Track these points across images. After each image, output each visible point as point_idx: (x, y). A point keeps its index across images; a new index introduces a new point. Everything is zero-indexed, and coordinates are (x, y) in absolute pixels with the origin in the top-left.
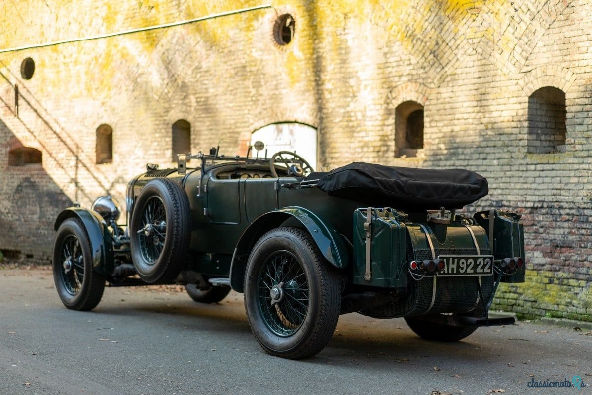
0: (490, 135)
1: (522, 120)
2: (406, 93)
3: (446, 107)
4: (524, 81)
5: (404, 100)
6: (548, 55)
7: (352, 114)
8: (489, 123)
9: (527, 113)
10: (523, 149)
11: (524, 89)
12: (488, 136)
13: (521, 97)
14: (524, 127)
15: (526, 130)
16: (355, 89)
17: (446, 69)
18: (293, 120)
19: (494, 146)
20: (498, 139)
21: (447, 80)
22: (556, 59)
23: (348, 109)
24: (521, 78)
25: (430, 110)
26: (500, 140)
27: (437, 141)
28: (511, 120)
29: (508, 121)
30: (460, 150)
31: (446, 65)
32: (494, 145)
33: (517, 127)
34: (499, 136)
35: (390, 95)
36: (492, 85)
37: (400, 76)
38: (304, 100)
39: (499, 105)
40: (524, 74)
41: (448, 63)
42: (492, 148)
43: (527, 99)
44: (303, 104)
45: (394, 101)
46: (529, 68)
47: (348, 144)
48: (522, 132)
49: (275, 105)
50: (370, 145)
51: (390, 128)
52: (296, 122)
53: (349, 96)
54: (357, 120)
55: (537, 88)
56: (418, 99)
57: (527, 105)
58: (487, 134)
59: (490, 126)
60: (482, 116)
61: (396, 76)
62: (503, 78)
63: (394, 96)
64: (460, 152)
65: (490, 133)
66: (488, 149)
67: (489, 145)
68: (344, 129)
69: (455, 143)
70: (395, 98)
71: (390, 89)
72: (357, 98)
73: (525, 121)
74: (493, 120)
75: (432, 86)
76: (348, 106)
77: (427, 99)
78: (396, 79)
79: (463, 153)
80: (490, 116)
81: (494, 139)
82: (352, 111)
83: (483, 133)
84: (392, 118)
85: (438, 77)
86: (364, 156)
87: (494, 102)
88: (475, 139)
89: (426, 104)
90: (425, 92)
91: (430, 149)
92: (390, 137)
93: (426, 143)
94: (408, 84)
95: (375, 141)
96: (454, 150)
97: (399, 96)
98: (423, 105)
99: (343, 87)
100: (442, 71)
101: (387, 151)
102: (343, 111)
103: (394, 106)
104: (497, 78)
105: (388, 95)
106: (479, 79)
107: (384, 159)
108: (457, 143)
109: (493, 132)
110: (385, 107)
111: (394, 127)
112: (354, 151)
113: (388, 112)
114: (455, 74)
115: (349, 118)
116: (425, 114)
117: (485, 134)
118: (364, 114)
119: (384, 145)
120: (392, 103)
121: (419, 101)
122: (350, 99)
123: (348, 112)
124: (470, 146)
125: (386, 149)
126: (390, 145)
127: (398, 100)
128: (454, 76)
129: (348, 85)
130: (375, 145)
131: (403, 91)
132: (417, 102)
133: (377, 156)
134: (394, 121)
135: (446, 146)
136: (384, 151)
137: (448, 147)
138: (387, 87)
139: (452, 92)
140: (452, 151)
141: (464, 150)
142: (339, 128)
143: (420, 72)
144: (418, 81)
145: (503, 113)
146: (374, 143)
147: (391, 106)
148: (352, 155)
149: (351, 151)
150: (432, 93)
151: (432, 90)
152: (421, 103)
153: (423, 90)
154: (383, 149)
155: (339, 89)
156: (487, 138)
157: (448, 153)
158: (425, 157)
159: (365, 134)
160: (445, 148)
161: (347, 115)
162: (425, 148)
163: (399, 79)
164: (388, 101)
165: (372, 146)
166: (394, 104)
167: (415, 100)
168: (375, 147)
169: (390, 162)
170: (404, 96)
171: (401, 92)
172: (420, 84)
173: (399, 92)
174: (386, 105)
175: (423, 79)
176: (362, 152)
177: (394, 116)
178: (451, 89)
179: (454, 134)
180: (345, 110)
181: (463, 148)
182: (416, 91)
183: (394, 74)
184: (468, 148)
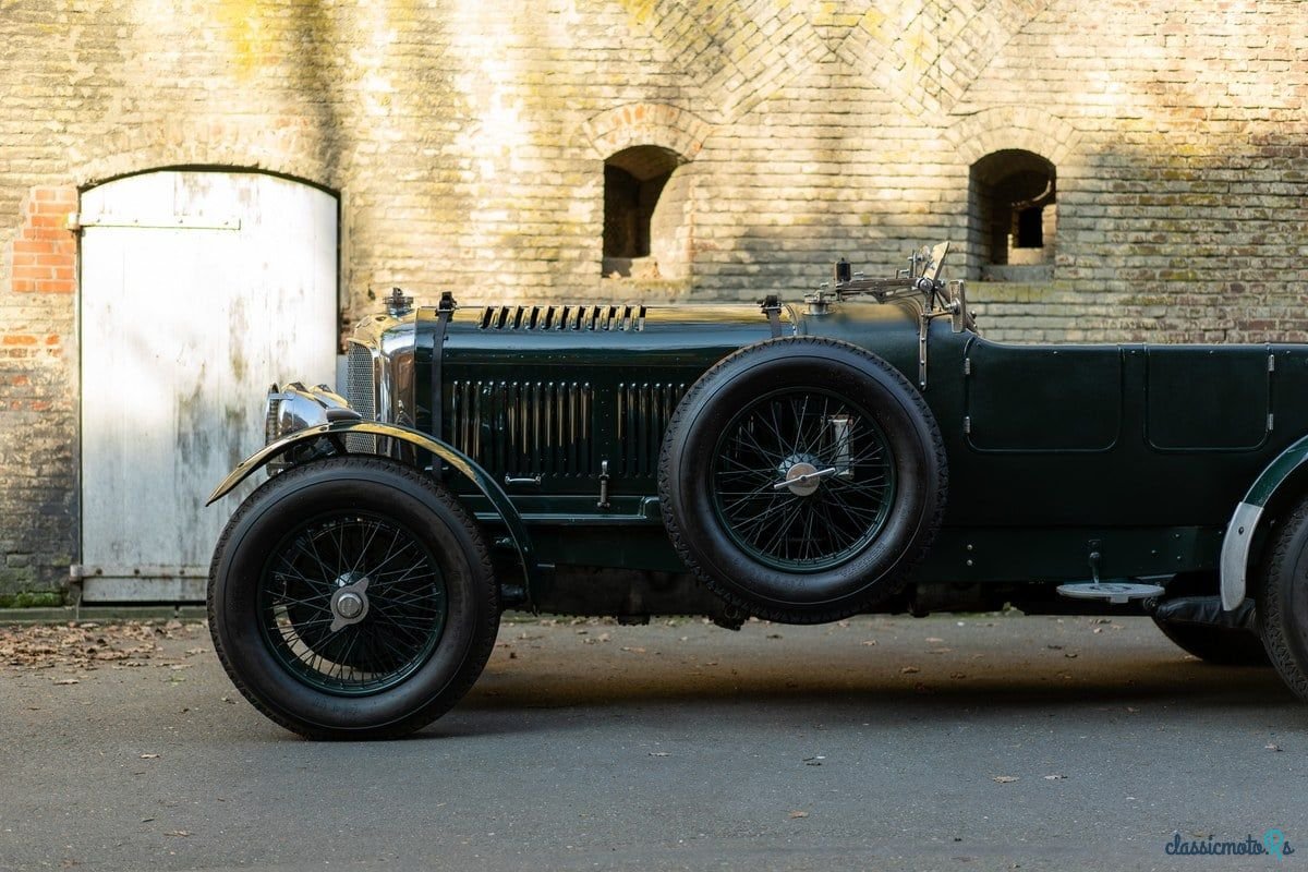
0: (876, 238)
1: (954, 211)
2: (638, 127)
3: (757, 171)
4: (961, 134)
5: (634, 144)
6: (1015, 86)
7: (464, 163)
8: (872, 213)
9: (966, 198)
10: (956, 270)
11: (961, 148)
12: (868, 241)
13: (951, 164)
14: (959, 227)
15: (964, 234)
16: (472, 101)
17: (756, 84)
18: (248, 163)
19: (886, 263)
20: (895, 247)
21: (757, 109)
22: (1034, 97)
23: (446, 149)
24: (953, 126)
25: (711, 173)
26: (899, 250)
27: (730, 244)
28: (927, 210)
29: (920, 212)
30: (795, 268)
31: (756, 77)
32: (884, 259)
33: (942, 226)
34: (897, 241)
35: (587, 127)
36: (879, 132)
37: (621, 86)
38: (292, 112)
39: (898, 176)
40: (959, 118)
41: (760, 73)
42: (880, 266)
43: (966, 171)
44: (286, 124)
45: (600, 143)
46: (972, 108)
47: (453, 237)
48: (954, 237)
49: (172, 117)
50: (526, 243)
51: (591, 205)
52: (254, 170)
53: (450, 119)
54: (478, 178)
55: (991, 150)
56: (674, 144)
57: (966, 182)
58: (866, 236)
59: (874, 220)
60: (854, 197)
61: (606, 84)
62: (907, 120)
63: (601, 129)
64: (796, 272)
65: (873, 233)
66: (867, 266)
67: (870, 258)
68: (435, 198)
69: (781, 250)
70: (603, 136)
71: (590, 114)
72: (478, 125)
73: (962, 214)
74: (881, 206)
75: (716, 117)
76: (451, 142)
77: (702, 147)
78: (609, 91)
79: (802, 274)
80: (873, 197)
81: (884, 248)
82: (461, 156)
83: (855, 233)
84: (594, 182)
85: (733, 99)
86: (504, 269)
87: (884, 170)
88: (835, 244)
89: (698, 158)
90: (696, 131)
91: (711, 262)
92: (590, 228)
93: (700, 247)
94: (646, 106)
95: (540, 235)
96: (779, 266)
97: (617, 134)
98: (690, 159)
99: (430, 93)
100: (742, 88)
101: (580, 260)
102: (430, 152)
103: (601, 155)
104: (894, 120)
105: (581, 128)
106: (844, 116)
107: (571, 279)
108: (787, 251)
109: (881, 231)
110: (572, 155)
111: (601, 204)
112: (470, 256)
113: (583, 169)
114: (780, 99)
115: (453, 173)
116: (697, 180)
117: (860, 235)
118: (505, 167)
119: (569, 246)
120: (593, 147)
121: (677, 149)
122: (454, 126)
123: (448, 156)
124: (819, 260)
125: (575, 253)
126: (587, 247)
127: (613, 141)
128: (779, 103)
129: (448, 90)
130: (541, 244)
131: (629, 122)
132: (672, 151)
133: (549, 272)
134: (600, 191)
135: (756, 257)
136: (570, 260)
137: (760, 259)
138: (580, 107)
139: (772, 136)
140: (772, 267)
141: (804, 266)
142: (416, 195)
143: (679, 83)
144: (676, 103)
145: (908, 194)
146: (538, 238)
147: (590, 154)
148: (465, 265)
149: (462, 255)
150: (715, 134)
151: (716, 127)
152: (685, 154)
153: (689, 125)
154: (566, 254)
155: (416, 98)
156: (866, 245)
157: (760, 271)
158: (695, 279)
159: (509, 216)
160: (753, 260)
161: (444, 164)
162: (695, 259)
163: (618, 91)
164: (583, 141)
165: (531, 247)
166: (601, 150)
167: (667, 145)
168: (541, 250)
169: (590, 286)
170: (634, 134)
171: (625, 125)
172: (682, 109)
173: (618, 122)
174: (577, 151)
175: (690, 99)
176: (496, 259)
177: (601, 178)
178: (769, 131)
179: (778, 230)
180: (437, 152)
181: (802, 262)
182: (670, 126)
183: (602, 79)
184: (815, 263)
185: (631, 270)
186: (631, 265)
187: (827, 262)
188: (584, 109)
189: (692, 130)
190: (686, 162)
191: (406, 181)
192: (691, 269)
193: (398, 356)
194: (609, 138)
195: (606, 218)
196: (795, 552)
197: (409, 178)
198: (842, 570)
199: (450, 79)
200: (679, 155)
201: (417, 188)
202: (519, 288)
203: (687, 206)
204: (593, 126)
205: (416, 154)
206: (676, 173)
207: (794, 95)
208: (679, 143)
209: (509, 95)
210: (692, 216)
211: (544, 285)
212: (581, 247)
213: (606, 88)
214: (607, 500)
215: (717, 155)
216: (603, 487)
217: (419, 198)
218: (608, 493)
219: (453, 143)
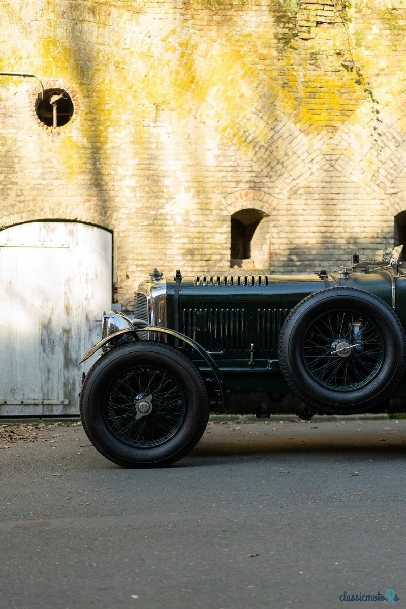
0: (352, 249)
1: (387, 237)
2: (246, 201)
3: (299, 219)
4: (390, 202)
5: (244, 208)
7: (168, 217)
8: (351, 238)
9: (393, 231)
11: (390, 209)
12: (349, 250)
13: (386, 216)
14: (390, 244)
16: (172, 190)
17: (298, 181)
18: (72, 218)
20: (362, 253)
21: (299, 192)
23: (161, 211)
24: (386, 199)
25: (279, 221)
26: (363, 254)
27: (287, 252)
28: (375, 236)
29: (372, 237)
30: (317, 263)
31: (298, 178)
33: (382, 243)
34: (362, 250)
35: (223, 201)
36: (353, 202)
37: (238, 182)
38: (91, 195)
39: (362, 221)
40: (389, 195)
41: (300, 176)
43: (393, 219)
44: (89, 201)
45: (229, 208)
46: (395, 191)
47: (164, 251)
49: (38, 198)
50: (196, 252)
51: (225, 236)
52: (75, 221)
53: (162, 198)
54: (175, 224)
56: (262, 208)
57: (393, 224)
58: (348, 248)
59: (352, 241)
60: (343, 231)
61: (231, 182)
62: (365, 196)
63: (229, 202)
64: (317, 265)
65: (351, 247)
68: (156, 233)
69: (310, 255)
70: (230, 205)
71: (224, 195)
72: (174, 200)
73: (391, 237)
74: (355, 235)
75: (281, 196)
76: (162, 208)
77: (274, 209)
78: (233, 185)
79: (320, 266)
80: (351, 231)
82: (167, 214)
83: (343, 247)
84: (226, 225)
85: (288, 188)
86: (187, 264)
87: (356, 219)
88: (334, 252)
89: (272, 214)
90: (272, 202)
91: (279, 260)
92: (225, 246)
93: (274, 254)
94: (249, 191)
95: (202, 249)
96: (310, 262)
97: (236, 203)
98: (269, 214)
99: (153, 186)
100: (292, 183)
101: (220, 260)
102: (153, 213)
103: (230, 213)
104: (359, 196)
105: (220, 201)
106: (338, 195)
107: (217, 269)
108: (313, 255)
109: (355, 246)
110: (217, 213)
111: (230, 235)
112: (172, 258)
113: (221, 219)
114: (309, 187)
115: (163, 222)
116: (272, 224)
117: (346, 248)
118: (187, 219)
119: (216, 254)
120: (226, 209)
121: (264, 210)
122: (164, 201)
123: (161, 214)
124: (328, 259)
125: (218, 257)
126: (224, 254)
127: (235, 207)
128: (308, 189)
129: (161, 185)
130: (203, 253)
131: (242, 198)
132: (261, 211)
133: (207, 266)
134: (229, 229)
135: (299, 258)
136: (216, 260)
137: (301, 259)
138: (220, 192)
139: (306, 204)
140: (306, 262)
141: (321, 262)
142: (147, 232)
143: (264, 181)
144: (262, 189)
145: (367, 230)
146: (202, 250)
147: (225, 213)
148: (169, 263)
149: (168, 258)
150: (280, 203)
151: (281, 200)
152: (267, 212)
153: (268, 199)
154: (214, 257)
155: (147, 188)
156: (349, 252)
157: (301, 264)
158: (272, 268)
159: (189, 241)
160: (298, 259)
161: (159, 218)
162: (272, 259)
163: (237, 185)
164: (222, 207)
165: (198, 254)
166: (229, 211)
167: (259, 209)
168: (203, 256)
169: (225, 272)
170: (244, 204)
171: (240, 199)
172: (265, 192)
173: (237, 199)
174: (219, 211)
175: (269, 188)
176: (183, 260)
177: (229, 224)
178: (304, 202)
179: (309, 246)
180: (156, 213)
181: (320, 260)
182: (260, 200)
183: (229, 179)
184: (326, 260)
185: (242, 265)
186: (242, 262)
187: (331, 260)
188: (222, 193)
189: (270, 202)
190: (267, 216)
191: (143, 226)
192: (270, 264)
193: (158, 298)
194: (233, 205)
195: (232, 241)
196: (340, 383)
197: (144, 224)
198: (361, 390)
199: (162, 180)
200: (264, 213)
201: (147, 229)
202: (193, 273)
203: (268, 236)
204: (225, 200)
205: (147, 214)
206: (262, 221)
207: (315, 186)
208: (264, 207)
209: (188, 187)
210: (270, 240)
211: (204, 272)
212: (221, 254)
213: (231, 183)
214: (253, 361)
215: (281, 212)
216: (251, 356)
217: (149, 233)
218: (253, 358)
219: (164, 209)
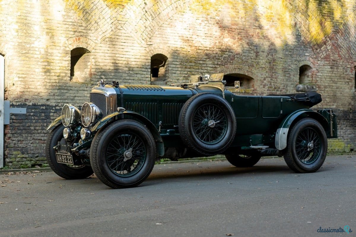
0: (131, 74)
1: (148, 68)
2: (79, 43)
3: (106, 55)
4: (149, 49)
5: (78, 47)
6: (160, 39)
7: (37, 49)
8: (130, 67)
9: (150, 64)
10: (148, 82)
11: (149, 53)
13: (147, 56)
14: (149, 71)
15: (150, 73)
16: (39, 33)
17: (105, 34)
19: (133, 80)
20: (136, 76)
21: (106, 40)
22: (164, 41)
23: (32, 45)
24: (147, 47)
25: (95, 55)
26: (136, 77)
27: (100, 74)
28: (142, 67)
29: (141, 68)
31: (105, 32)
32: (133, 79)
33: (145, 71)
34: (136, 74)
35: (67, 42)
36: (132, 48)
39: (136, 59)
40: (149, 45)
41: (106, 31)
42: (132, 80)
43: (150, 58)
45: (70, 46)
46: (151, 43)
47: (34, 69)
48: (148, 74)
50: (52, 71)
51: (68, 62)
53: (33, 37)
54: (40, 53)
55: (155, 53)
57: (150, 61)
58: (129, 73)
59: (131, 69)
60: (127, 63)
62: (138, 45)
63: (70, 43)
65: (131, 72)
66: (130, 80)
67: (130, 79)
68: (30, 58)
71: (67, 38)
72: (40, 39)
73: (149, 68)
74: (133, 66)
75: (97, 42)
77: (93, 49)
80: (131, 63)
81: (133, 76)
82: (36, 47)
83: (127, 72)
84: (68, 56)
85: (100, 37)
86: (47, 78)
87: (133, 57)
88: (123, 75)
89: (92, 51)
90: (92, 45)
91: (96, 78)
92: (68, 68)
93: (93, 74)
94: (81, 37)
95: (55, 69)
96: (111, 80)
97: (74, 44)
98: (91, 52)
99: (28, 30)
100: (102, 34)
101: (65, 76)
102: (28, 46)
103: (70, 49)
104: (134, 45)
105: (65, 42)
106: (124, 43)
107: (63, 81)
108: (112, 76)
109: (133, 72)
110: (63, 49)
111: (70, 62)
112: (38, 74)
113: (66, 53)
114: (111, 38)
115: (34, 52)
116: (92, 57)
117: (128, 72)
118: (47, 51)
119: (62, 73)
120: (68, 47)
121: (88, 49)
122: (34, 39)
123: (33, 47)
124: (119, 78)
125: (64, 75)
126: (67, 73)
127: (73, 46)
128: (110, 39)
129: (33, 29)
130: (56, 72)
131: (77, 41)
132: (86, 49)
133: (58, 79)
134: (70, 58)
135: (106, 77)
136: (63, 76)
137: (106, 78)
138: (65, 36)
139: (109, 47)
140: (109, 80)
141: (116, 80)
142: (25, 57)
143: (88, 32)
144: (87, 37)
145: (138, 63)
146: (55, 70)
147: (68, 49)
148: (37, 76)
149: (36, 74)
150: (96, 46)
151: (96, 44)
152: (90, 50)
153: (90, 43)
154: (62, 75)
155: (25, 31)
156: (129, 75)
157: (106, 81)
158: (92, 82)
159: (48, 64)
160: (105, 78)
161: (31, 49)
162: (92, 77)
163: (74, 33)
164: (66, 45)
165: (53, 72)
166: (70, 48)
167: (86, 48)
168: (56, 73)
169: (67, 83)
170: (78, 45)
171: (76, 42)
172: (89, 39)
173: (74, 41)
174: (64, 48)
175: (90, 36)
176: (45, 75)
177: (70, 55)
178: (108, 46)
179: (110, 70)
180: (30, 46)
181: (116, 79)
182: (86, 43)
183: (70, 30)
184: (118, 79)
187: (121, 79)
188: (66, 37)
189: (91, 44)
190: (90, 52)
191: (22, 53)
192: (91, 79)
193: (111, 96)
194: (72, 45)
195: (71, 66)
197: (23, 52)
199: (33, 26)
200: (88, 50)
201: (24, 55)
202: (50, 83)
203: (89, 64)
204: (68, 41)
205: (25, 46)
206: (84, 55)
207: (114, 37)
208: (88, 47)
209: (48, 32)
210: (91, 66)
211: (56, 83)
212: (66, 73)
213: (71, 32)
215: (97, 51)
217: (25, 58)
218: (161, 129)
219: (34, 44)
